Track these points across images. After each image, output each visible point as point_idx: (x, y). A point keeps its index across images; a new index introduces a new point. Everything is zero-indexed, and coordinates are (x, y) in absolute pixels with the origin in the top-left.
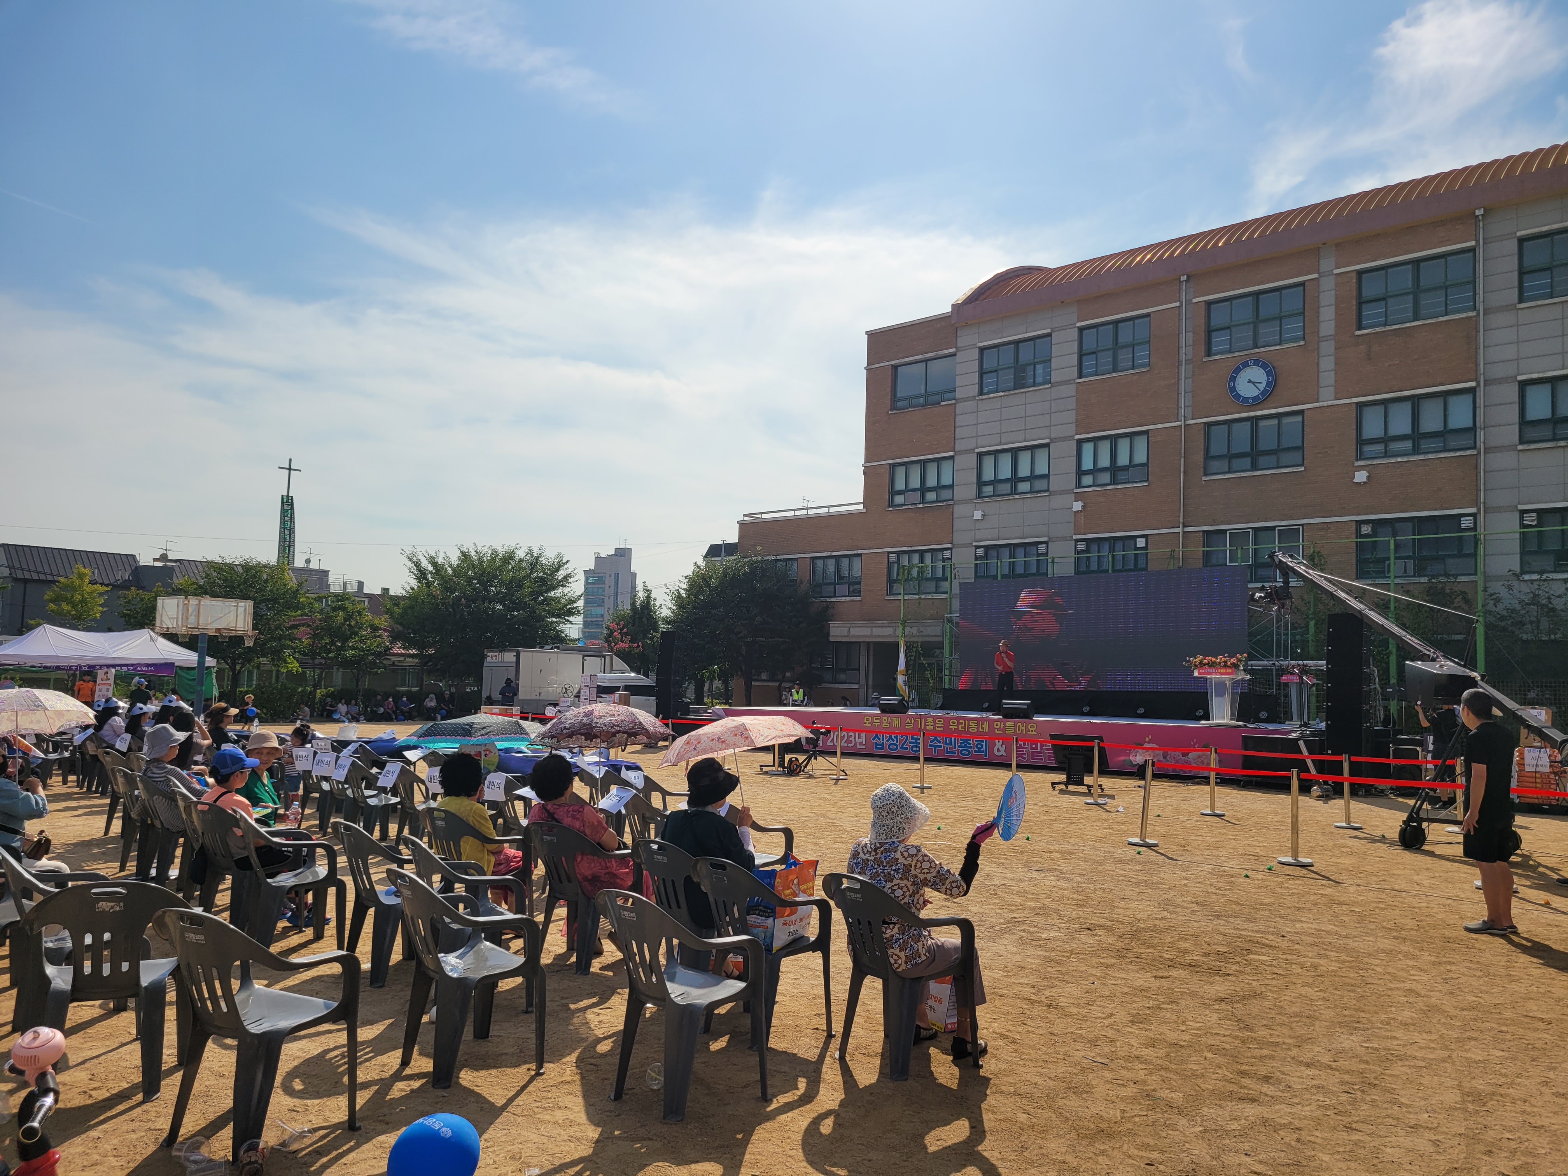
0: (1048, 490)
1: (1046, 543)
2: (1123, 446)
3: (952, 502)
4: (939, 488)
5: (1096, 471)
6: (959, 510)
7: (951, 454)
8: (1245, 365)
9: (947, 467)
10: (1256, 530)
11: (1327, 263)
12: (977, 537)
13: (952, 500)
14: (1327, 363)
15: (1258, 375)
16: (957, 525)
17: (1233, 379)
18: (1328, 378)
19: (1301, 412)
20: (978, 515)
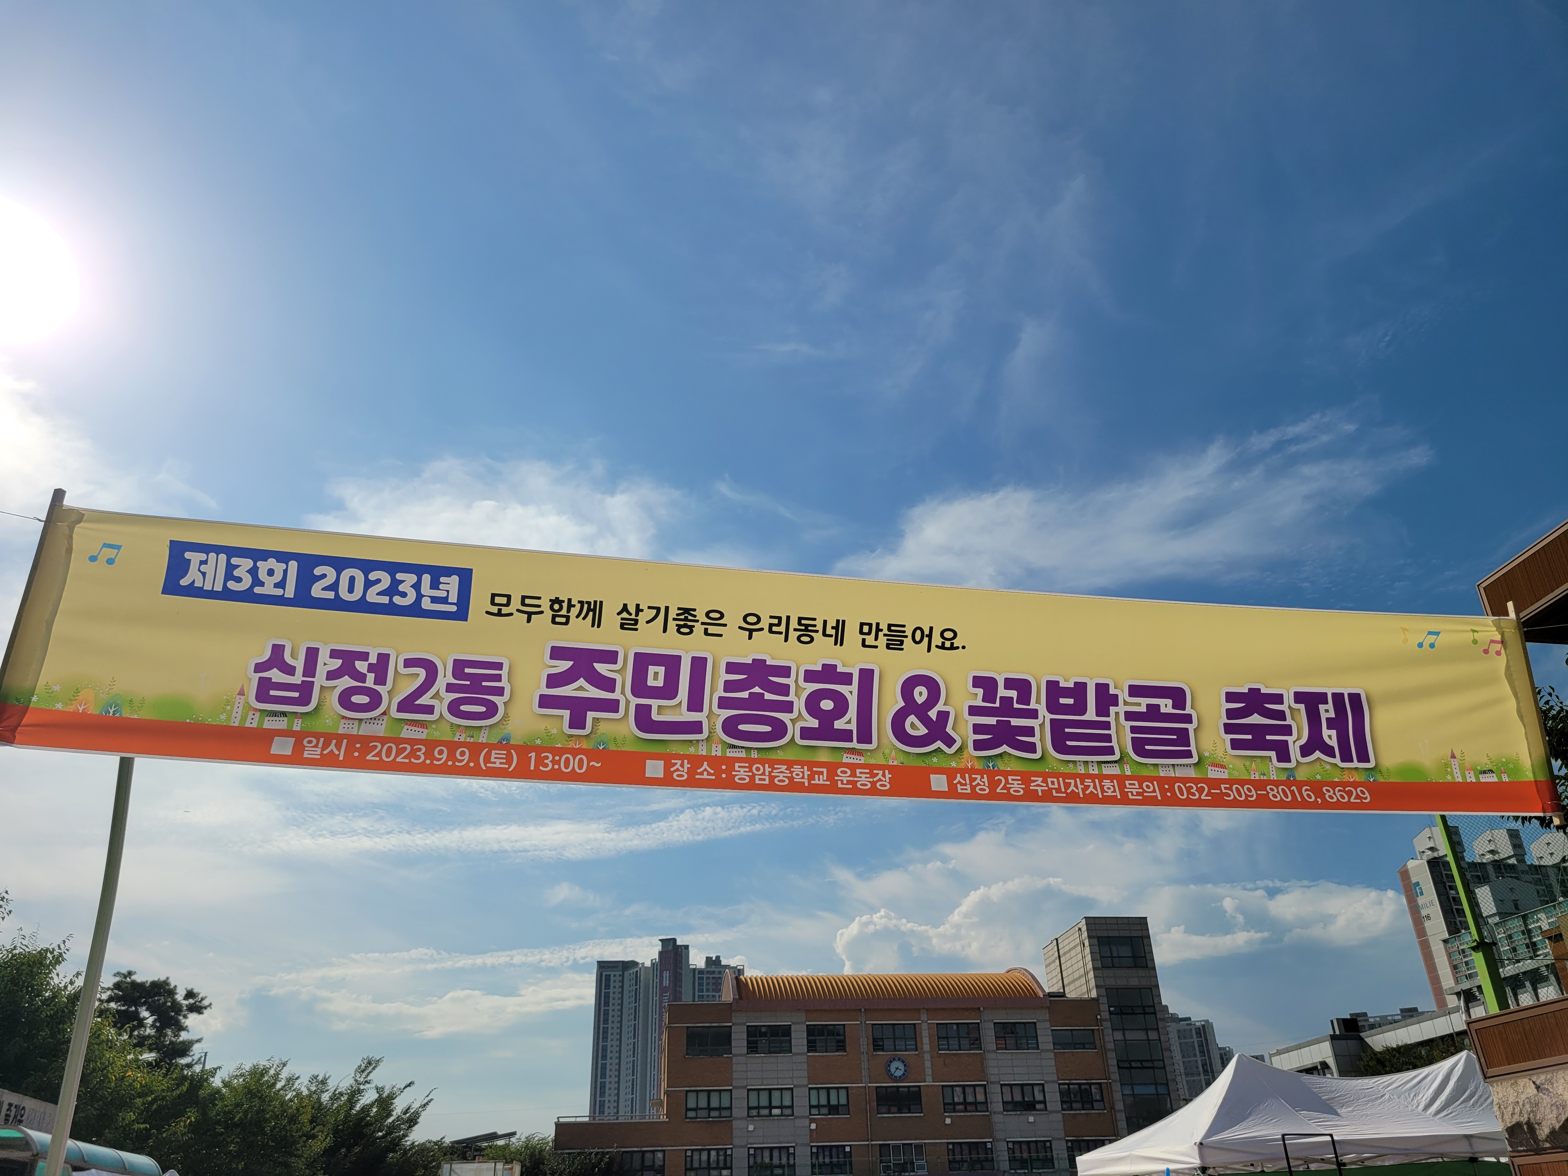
0: (793, 1115)
1: (793, 1147)
2: (833, 1094)
3: (731, 1119)
4: (719, 1109)
5: (818, 1107)
6: (735, 1124)
7: (731, 1088)
8: (894, 1059)
9: (725, 1097)
10: (904, 1144)
11: (924, 1017)
12: (750, 1141)
13: (731, 1117)
14: (928, 1064)
15: (901, 1066)
16: (735, 1133)
17: (889, 1066)
18: (929, 1071)
19: (919, 1087)
20: (751, 1128)
